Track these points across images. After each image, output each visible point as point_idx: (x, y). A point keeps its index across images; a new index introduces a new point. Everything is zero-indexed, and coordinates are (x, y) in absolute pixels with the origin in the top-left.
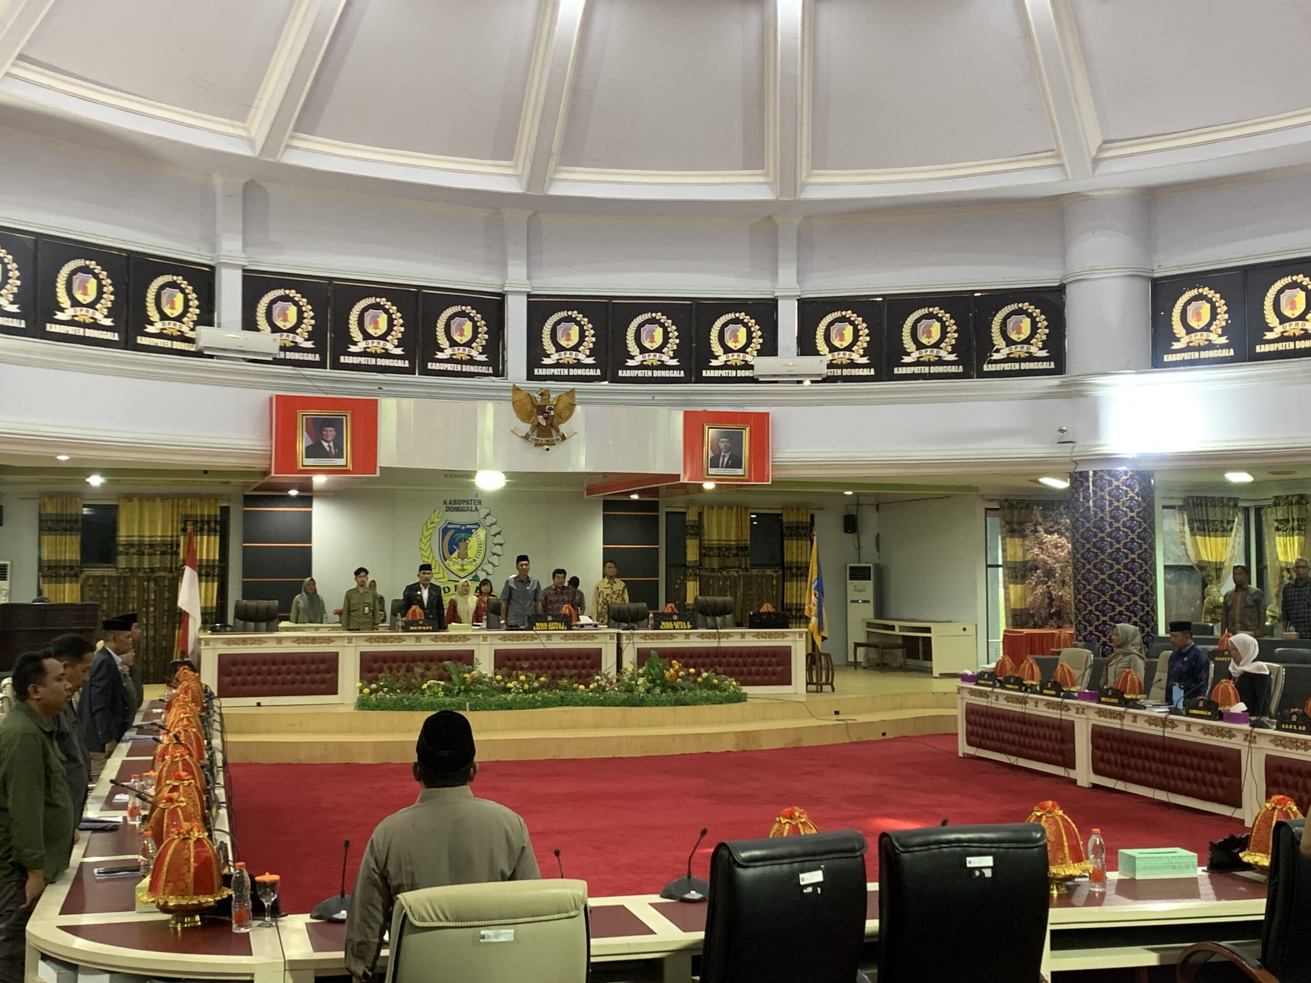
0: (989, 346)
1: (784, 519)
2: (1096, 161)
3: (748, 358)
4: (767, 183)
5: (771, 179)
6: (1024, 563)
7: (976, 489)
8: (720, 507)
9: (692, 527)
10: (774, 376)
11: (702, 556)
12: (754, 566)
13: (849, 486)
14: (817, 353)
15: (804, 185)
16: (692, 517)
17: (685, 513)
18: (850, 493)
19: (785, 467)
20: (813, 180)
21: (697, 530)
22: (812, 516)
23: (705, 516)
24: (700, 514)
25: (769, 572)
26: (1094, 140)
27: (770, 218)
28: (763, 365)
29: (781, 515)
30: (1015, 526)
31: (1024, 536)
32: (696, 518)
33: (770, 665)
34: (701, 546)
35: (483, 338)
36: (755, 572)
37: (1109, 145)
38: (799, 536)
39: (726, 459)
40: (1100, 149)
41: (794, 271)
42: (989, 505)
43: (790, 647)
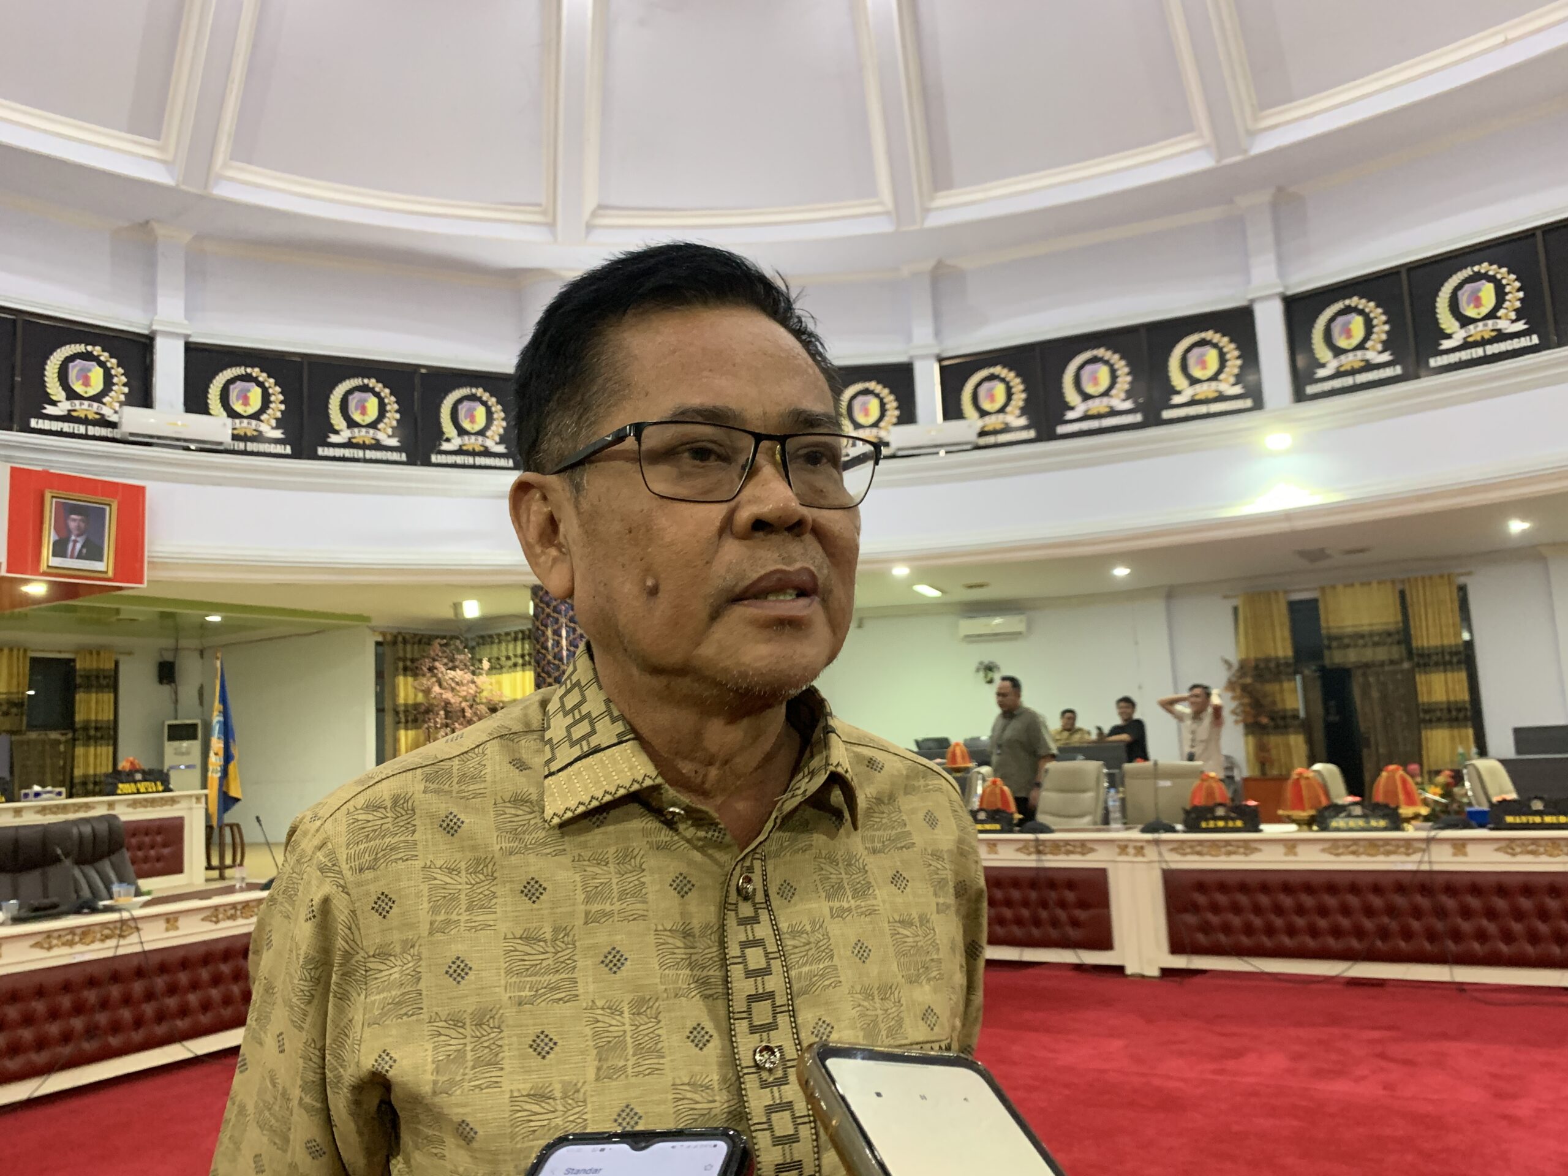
0: (439, 435)
1: (78, 665)
2: (590, 227)
3: (106, 411)
4: (164, 162)
5: (169, 157)
6: (416, 706)
7: (366, 619)
12: (31, 727)
13: (215, 607)
14: (208, 412)
15: (221, 177)
18: (215, 619)
20: (230, 173)
22: (117, 663)
25: (54, 735)
26: (590, 204)
27: (145, 225)
28: (134, 419)
29: (74, 660)
30: (409, 663)
31: (415, 675)
33: (152, 847)
36: (33, 735)
37: (601, 212)
38: (100, 688)
39: (78, 546)
40: (594, 214)
41: (180, 303)
42: (380, 639)
43: (181, 819)
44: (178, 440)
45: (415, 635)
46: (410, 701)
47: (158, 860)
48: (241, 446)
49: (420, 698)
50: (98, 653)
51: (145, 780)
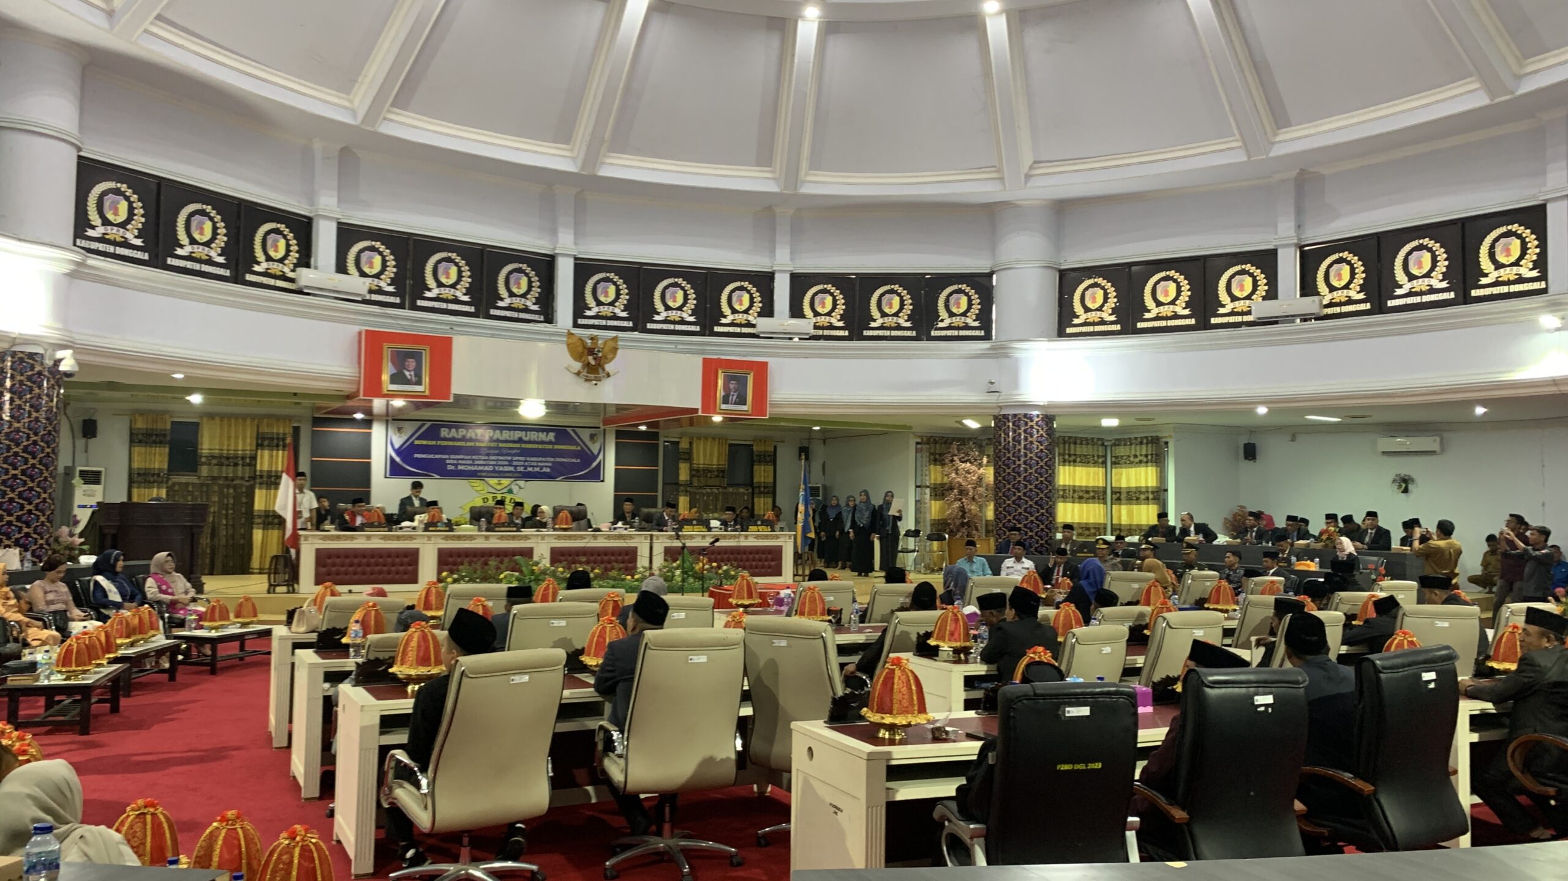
0: (936, 316)
1: (755, 448)
2: (1028, 177)
3: (751, 318)
4: (774, 179)
5: (777, 176)
6: (942, 485)
7: (910, 428)
8: (706, 438)
9: (684, 453)
10: (772, 333)
11: (692, 476)
12: (730, 485)
13: (817, 423)
14: (803, 316)
15: (804, 182)
16: (684, 445)
17: (678, 443)
18: (817, 428)
19: (779, 406)
20: (809, 178)
21: (688, 456)
22: (775, 447)
23: (694, 445)
24: (691, 443)
25: (741, 490)
26: (1028, 160)
27: (769, 209)
28: (763, 324)
29: (752, 445)
30: (937, 457)
31: (943, 465)
32: (687, 446)
33: (766, 561)
34: (691, 469)
35: (536, 291)
36: (731, 490)
37: (1037, 165)
38: (767, 463)
39: (735, 397)
40: (1031, 168)
41: (788, 251)
42: (919, 440)
43: (781, 547)
44: (785, 333)
45: (943, 437)
46: (939, 482)
47: (769, 568)
48: (820, 332)
49: (946, 480)
50: (765, 441)
51: (761, 525)
